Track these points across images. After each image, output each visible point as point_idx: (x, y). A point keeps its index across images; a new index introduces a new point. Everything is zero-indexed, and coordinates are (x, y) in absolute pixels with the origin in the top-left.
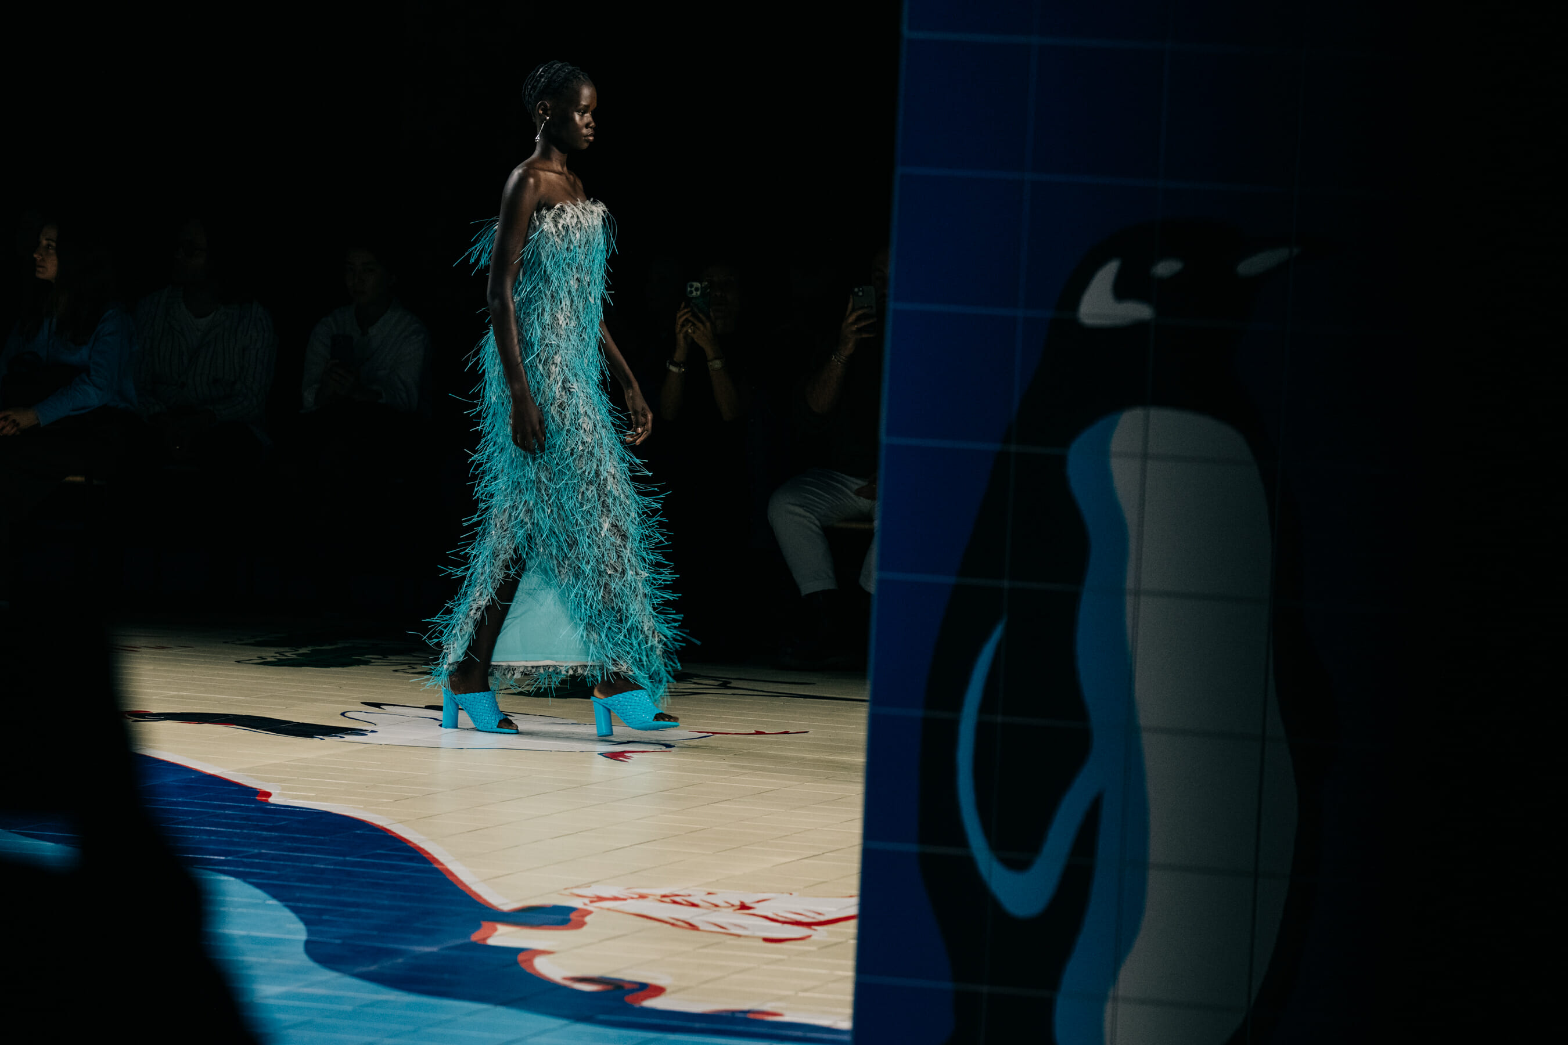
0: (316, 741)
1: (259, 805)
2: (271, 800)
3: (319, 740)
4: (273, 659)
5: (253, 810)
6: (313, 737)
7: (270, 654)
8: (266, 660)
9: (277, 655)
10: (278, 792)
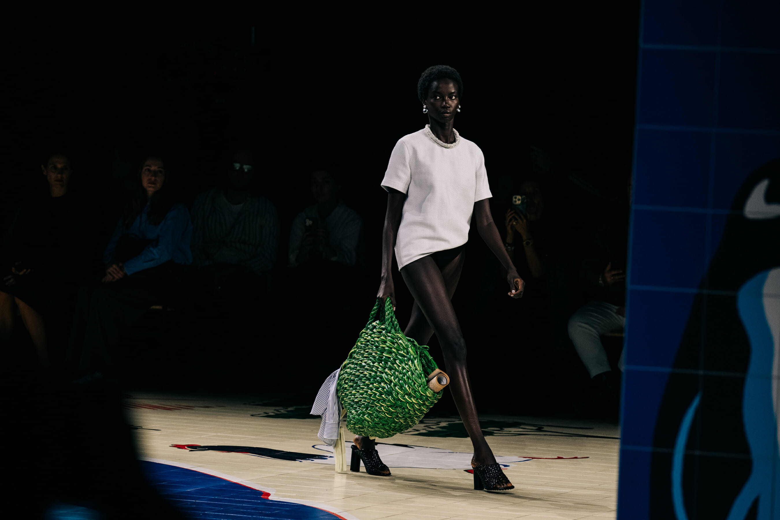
0: (297, 463)
1: (263, 501)
2: (270, 498)
3: (299, 462)
4: (273, 414)
5: (259, 504)
6: (295, 460)
7: (271, 411)
8: (268, 414)
9: (275, 411)
10: (274, 493)
